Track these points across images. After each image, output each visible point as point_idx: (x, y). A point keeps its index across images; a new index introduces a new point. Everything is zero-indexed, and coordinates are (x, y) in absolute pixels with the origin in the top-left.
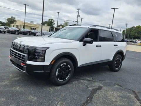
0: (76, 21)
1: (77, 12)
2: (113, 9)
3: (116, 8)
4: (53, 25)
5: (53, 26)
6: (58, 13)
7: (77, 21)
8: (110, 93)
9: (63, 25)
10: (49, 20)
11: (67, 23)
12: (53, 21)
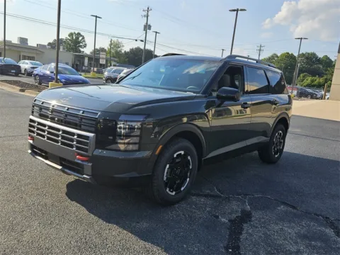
0: (142, 41)
1: (145, 16)
2: (234, 10)
3: (241, 10)
4: (82, 50)
5: (80, 51)
6: (96, 17)
7: (144, 39)
8: (276, 228)
9: (106, 48)
10: (71, 35)
11: (119, 43)
12: (80, 38)
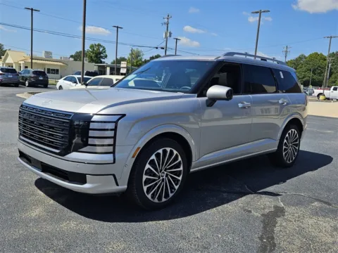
0: (162, 48)
1: (165, 24)
3: (265, 12)
4: (103, 60)
5: (101, 62)
6: (118, 27)
8: (311, 222)
10: (92, 46)
11: (139, 52)
12: (101, 49)
